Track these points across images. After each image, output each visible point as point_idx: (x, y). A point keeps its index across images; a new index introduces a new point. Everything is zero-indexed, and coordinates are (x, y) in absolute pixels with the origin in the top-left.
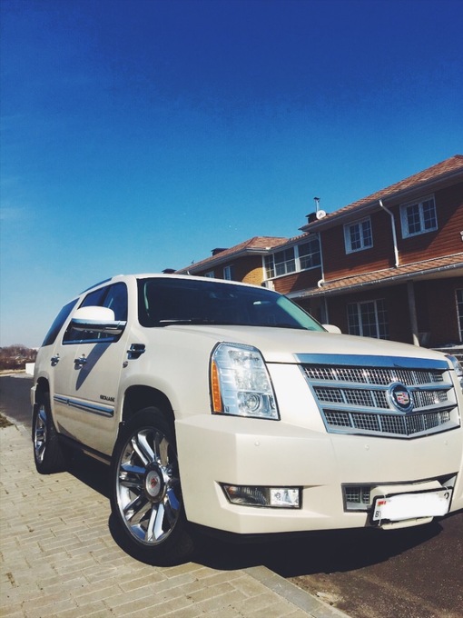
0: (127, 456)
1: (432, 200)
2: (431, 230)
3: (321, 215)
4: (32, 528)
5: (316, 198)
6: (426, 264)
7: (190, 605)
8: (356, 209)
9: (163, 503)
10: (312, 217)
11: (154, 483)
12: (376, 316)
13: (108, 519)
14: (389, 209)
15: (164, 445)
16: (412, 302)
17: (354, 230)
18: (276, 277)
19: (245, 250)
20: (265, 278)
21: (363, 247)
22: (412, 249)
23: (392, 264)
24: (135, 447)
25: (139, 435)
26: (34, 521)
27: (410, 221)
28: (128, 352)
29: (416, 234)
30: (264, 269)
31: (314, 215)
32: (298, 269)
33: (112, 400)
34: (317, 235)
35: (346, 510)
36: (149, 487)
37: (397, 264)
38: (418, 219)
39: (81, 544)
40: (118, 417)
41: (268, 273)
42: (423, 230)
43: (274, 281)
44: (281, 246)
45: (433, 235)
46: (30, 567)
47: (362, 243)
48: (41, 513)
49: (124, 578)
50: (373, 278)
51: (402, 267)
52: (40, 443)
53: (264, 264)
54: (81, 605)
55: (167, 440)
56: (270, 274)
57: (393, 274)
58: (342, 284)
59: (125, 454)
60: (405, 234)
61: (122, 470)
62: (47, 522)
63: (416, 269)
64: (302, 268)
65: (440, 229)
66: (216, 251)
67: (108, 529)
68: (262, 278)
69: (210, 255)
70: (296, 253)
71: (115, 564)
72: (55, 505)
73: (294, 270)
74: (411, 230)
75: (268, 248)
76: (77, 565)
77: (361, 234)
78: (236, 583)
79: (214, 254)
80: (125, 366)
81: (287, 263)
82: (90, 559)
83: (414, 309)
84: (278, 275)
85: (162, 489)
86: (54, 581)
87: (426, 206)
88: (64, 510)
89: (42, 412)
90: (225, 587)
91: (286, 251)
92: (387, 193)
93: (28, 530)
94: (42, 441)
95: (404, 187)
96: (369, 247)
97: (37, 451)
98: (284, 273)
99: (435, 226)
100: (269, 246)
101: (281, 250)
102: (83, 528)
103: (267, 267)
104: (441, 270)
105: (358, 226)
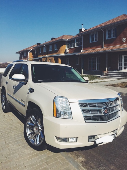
0: (29, 121)
1: (116, 28)
2: (114, 37)
3: (83, 30)
4: (2, 134)
5: (82, 24)
6: (112, 48)
7: (46, 166)
8: (94, 29)
9: (39, 134)
10: (81, 30)
11: (37, 129)
12: (97, 61)
13: (23, 132)
14: (103, 30)
15: (39, 120)
16: (107, 59)
17: (93, 36)
18: (69, 48)
19: (61, 39)
20: (66, 48)
21: (95, 41)
22: (109, 43)
23: (102, 47)
24: (31, 118)
25: (32, 116)
26: (3, 131)
27: (109, 34)
28: (29, 89)
29: (110, 38)
30: (66, 45)
31: (81, 29)
32: (76, 46)
33: (24, 102)
34: (82, 36)
35: (88, 142)
36: (35, 130)
37: (104, 47)
38: (111, 34)
39: (16, 141)
40: (26, 108)
41: (67, 47)
42: (112, 37)
43: (69, 49)
44: (71, 39)
45: (115, 39)
46: (3, 149)
47: (94, 40)
48: (5, 128)
49: (29, 154)
50: (97, 51)
51: (105, 48)
52: (4, 104)
53: (66, 44)
54: (17, 164)
55: (41, 119)
56: (68, 47)
57: (102, 50)
58: (88, 52)
59: (28, 120)
60: (107, 38)
61: (28, 124)
62: (7, 132)
63: (109, 49)
64: (77, 46)
65: (117, 37)
66: (52, 39)
67: (24, 135)
68: (65, 48)
69: (51, 40)
70: (76, 41)
71: (26, 149)
72: (8, 125)
73: (75, 46)
74: (109, 37)
75: (67, 39)
76: (15, 149)
77: (94, 37)
78: (58, 158)
79: (52, 40)
80: (28, 94)
81: (73, 44)
82: (19, 147)
83: (107, 60)
84: (70, 47)
85: (39, 131)
86: (9, 155)
87: (114, 30)
88: (11, 127)
89: (4, 95)
90: (56, 159)
91: (73, 40)
92: (103, 25)
93: (1, 135)
94: (4, 103)
95: (108, 24)
96: (96, 41)
97: (3, 106)
98: (72, 47)
99: (115, 36)
100: (68, 38)
101: (71, 40)
102: (17, 134)
103: (67, 45)
104: (116, 50)
105: (94, 34)
